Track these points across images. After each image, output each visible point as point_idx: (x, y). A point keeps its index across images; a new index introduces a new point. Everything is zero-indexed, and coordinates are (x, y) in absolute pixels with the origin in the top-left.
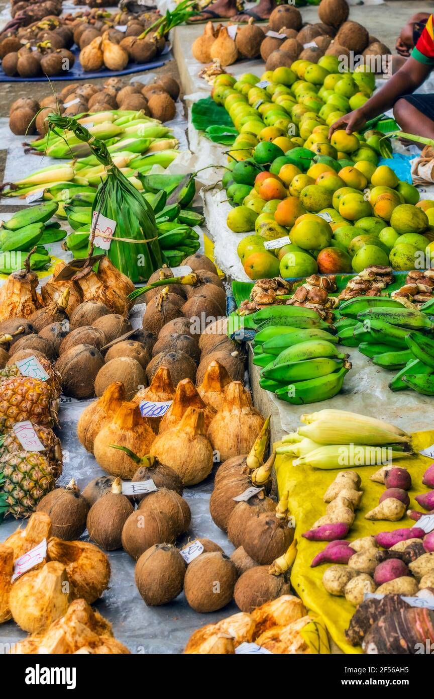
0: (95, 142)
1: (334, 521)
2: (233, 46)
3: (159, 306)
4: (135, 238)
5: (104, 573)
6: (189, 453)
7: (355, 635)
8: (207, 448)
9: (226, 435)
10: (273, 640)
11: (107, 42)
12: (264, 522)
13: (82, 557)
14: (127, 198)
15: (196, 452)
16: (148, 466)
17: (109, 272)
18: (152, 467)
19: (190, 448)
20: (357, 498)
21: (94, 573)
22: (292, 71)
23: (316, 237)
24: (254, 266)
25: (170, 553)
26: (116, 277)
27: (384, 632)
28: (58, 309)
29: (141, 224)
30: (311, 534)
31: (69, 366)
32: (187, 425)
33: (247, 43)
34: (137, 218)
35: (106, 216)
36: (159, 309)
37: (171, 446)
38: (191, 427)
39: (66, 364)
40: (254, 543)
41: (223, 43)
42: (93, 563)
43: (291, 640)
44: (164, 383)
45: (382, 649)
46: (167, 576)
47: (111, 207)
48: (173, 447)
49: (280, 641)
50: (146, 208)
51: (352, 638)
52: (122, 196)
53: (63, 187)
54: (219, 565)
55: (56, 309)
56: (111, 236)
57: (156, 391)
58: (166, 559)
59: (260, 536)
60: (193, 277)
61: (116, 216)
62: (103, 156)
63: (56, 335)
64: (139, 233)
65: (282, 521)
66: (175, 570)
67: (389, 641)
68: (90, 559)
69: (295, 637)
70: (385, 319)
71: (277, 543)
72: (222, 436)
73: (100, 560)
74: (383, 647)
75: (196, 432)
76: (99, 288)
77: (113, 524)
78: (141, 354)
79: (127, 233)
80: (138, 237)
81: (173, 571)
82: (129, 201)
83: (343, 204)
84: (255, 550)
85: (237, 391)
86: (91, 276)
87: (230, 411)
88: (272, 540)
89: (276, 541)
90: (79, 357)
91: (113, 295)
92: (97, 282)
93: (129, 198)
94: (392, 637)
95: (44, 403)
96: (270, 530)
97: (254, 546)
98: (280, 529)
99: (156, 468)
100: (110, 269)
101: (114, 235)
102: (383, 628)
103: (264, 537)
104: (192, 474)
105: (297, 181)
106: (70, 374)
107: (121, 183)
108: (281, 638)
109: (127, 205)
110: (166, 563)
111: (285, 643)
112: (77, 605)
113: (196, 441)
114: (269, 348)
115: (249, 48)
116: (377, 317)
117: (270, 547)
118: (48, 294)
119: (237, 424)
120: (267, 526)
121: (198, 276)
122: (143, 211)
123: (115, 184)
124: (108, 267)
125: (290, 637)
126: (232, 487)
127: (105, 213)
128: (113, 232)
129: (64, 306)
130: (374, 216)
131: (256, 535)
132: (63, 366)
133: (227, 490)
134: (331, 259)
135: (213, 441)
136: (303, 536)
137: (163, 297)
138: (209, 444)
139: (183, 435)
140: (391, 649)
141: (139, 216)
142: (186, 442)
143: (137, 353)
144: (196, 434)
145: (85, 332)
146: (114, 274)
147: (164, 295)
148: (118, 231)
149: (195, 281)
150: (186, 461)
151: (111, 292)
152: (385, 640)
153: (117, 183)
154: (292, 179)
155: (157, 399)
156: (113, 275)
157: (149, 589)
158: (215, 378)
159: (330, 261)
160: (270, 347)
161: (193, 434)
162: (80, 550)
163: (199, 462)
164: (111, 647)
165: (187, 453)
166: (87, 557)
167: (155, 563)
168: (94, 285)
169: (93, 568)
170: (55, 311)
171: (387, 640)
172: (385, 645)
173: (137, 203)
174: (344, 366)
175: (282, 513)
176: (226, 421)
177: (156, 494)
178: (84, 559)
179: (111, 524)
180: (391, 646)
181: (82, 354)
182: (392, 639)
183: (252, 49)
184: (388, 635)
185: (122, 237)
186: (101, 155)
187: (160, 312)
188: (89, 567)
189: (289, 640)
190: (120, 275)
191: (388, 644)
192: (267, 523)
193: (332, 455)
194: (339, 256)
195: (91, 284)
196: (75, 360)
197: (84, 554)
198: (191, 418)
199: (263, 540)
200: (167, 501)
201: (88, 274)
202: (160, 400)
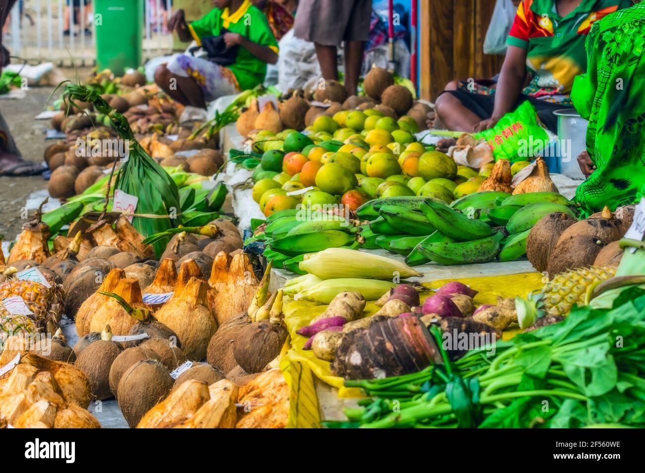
0: (116, 115)
1: (332, 316)
2: (278, 118)
3: (175, 248)
4: (157, 213)
5: (83, 391)
6: (190, 321)
7: (341, 366)
8: (209, 318)
9: (230, 306)
10: (255, 397)
11: (155, 142)
12: (257, 326)
13: (59, 372)
14: (149, 174)
15: (197, 320)
16: (142, 319)
17: (126, 231)
18: (146, 320)
19: (191, 317)
20: (358, 306)
21: (72, 389)
22: (333, 120)
23: (340, 179)
24: (275, 207)
25: (155, 366)
26: (133, 235)
27: (369, 338)
28: (69, 254)
29: (163, 198)
30: (306, 329)
31: (73, 285)
32: (188, 294)
33: (292, 114)
34: (159, 192)
35: (128, 192)
36: (175, 251)
37: (171, 315)
38: (192, 296)
39: (71, 284)
40: (245, 348)
41: (267, 116)
42: (71, 378)
43: (275, 394)
44: (169, 275)
45: (366, 356)
46: (151, 389)
47: (132, 184)
48: (172, 316)
49: (263, 397)
50: (169, 183)
51: (338, 370)
52: (145, 173)
53: (92, 200)
54: (208, 374)
55: (67, 254)
56: (133, 213)
57: (161, 284)
58: (151, 372)
59: (252, 340)
60: (213, 228)
61: (138, 192)
62: (124, 130)
63: (64, 271)
64: (161, 208)
65: (276, 325)
66: (160, 383)
67: (374, 345)
68: (68, 374)
69: (279, 390)
70: (403, 205)
71: (271, 347)
72: (226, 307)
73: (79, 377)
74: (367, 353)
75: (197, 301)
76: (115, 240)
77: (100, 367)
78: (151, 275)
79: (148, 208)
80: (160, 212)
81: (158, 384)
82: (151, 177)
83: (371, 163)
84: (247, 356)
85: (242, 261)
86: (106, 228)
87: (235, 282)
88: (265, 343)
89: (269, 345)
90: (85, 276)
91: (128, 246)
92: (112, 234)
93: (152, 174)
94: (377, 340)
95: (42, 303)
96: (263, 334)
97: (246, 352)
98: (274, 333)
99: (150, 322)
100: (127, 228)
101: (136, 211)
102: (367, 334)
103: (257, 341)
104: (193, 345)
105: (326, 157)
106: (74, 294)
107: (144, 159)
108: (263, 394)
109: (149, 180)
110: (151, 376)
111: (269, 398)
112: (42, 376)
113: (197, 310)
114: (279, 234)
115: (294, 119)
116: (394, 203)
117: (263, 351)
118: (61, 247)
119: (242, 294)
120: (260, 330)
121: (218, 228)
122: (165, 186)
123: (137, 160)
124: (125, 225)
125: (273, 391)
126: (231, 329)
127: (126, 191)
128: (135, 208)
129: (75, 250)
130: (403, 174)
131: (248, 339)
132: (68, 286)
133: (225, 334)
134: (355, 199)
135: (217, 315)
136: (298, 333)
137: (179, 241)
138: (212, 316)
139: (184, 304)
140: (376, 353)
141: (162, 191)
142: (187, 311)
143: (146, 273)
144: (197, 303)
145: (94, 260)
146: (131, 232)
147: (181, 239)
148: (140, 208)
149: (214, 231)
150: (186, 330)
151: (126, 244)
152: (369, 344)
153: (139, 159)
154: (321, 157)
155: (162, 291)
156: (130, 234)
157: (132, 404)
158: (223, 268)
159: (355, 202)
160: (280, 232)
161: (195, 303)
162: (57, 366)
163: (201, 331)
164: (77, 411)
165: (187, 321)
166: (64, 372)
167: (138, 376)
168: (109, 237)
169: (70, 383)
170: (65, 256)
171: (371, 344)
172: (370, 350)
173: (160, 178)
174: (357, 240)
175: (276, 317)
176: (230, 292)
177: (148, 341)
178: (61, 374)
179: (98, 366)
180: (376, 350)
181: (88, 273)
182: (376, 343)
183: (297, 120)
184: (373, 338)
185: (144, 213)
186: (122, 129)
187: (176, 253)
188: (67, 382)
189: (272, 395)
190: (137, 235)
191: (373, 348)
192: (260, 327)
193: (336, 286)
194: (363, 197)
195: (106, 236)
196: (81, 279)
197: (61, 369)
198: (192, 288)
199: (255, 344)
200: (160, 347)
201: (103, 225)
202: (164, 291)
